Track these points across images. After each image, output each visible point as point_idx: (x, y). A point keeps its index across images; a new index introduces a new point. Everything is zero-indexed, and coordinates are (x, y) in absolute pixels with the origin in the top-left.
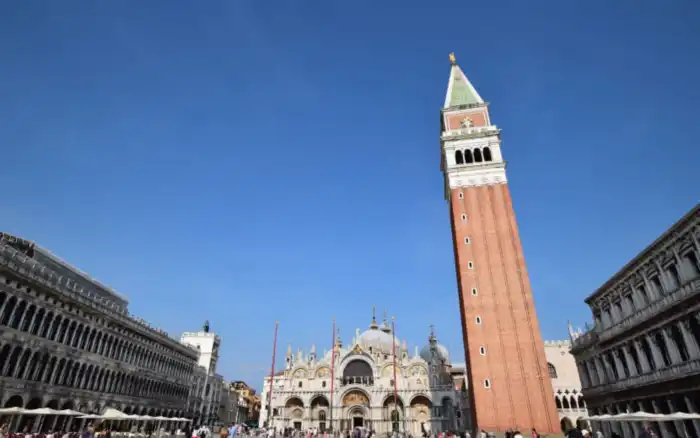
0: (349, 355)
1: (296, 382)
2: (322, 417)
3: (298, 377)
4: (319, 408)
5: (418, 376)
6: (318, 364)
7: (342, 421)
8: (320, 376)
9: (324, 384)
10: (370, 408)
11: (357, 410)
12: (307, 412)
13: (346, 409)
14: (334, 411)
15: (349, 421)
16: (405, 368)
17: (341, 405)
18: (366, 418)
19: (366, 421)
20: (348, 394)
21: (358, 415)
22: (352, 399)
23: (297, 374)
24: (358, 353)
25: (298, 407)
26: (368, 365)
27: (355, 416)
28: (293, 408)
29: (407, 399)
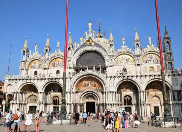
0: (81, 47)
1: (31, 71)
2: (56, 102)
3: (34, 67)
4: (53, 94)
5: (151, 64)
6: (52, 55)
7: (75, 105)
8: (54, 66)
9: (58, 72)
10: (103, 93)
11: (90, 95)
12: (41, 97)
13: (79, 94)
14: (67, 96)
15: (82, 105)
16: (138, 56)
17: (74, 90)
18: (98, 102)
19: (99, 105)
20: (81, 80)
21: (91, 100)
22: (85, 85)
23: (32, 64)
24: (91, 45)
25: (33, 93)
26: (100, 54)
27: (88, 101)
28: (29, 94)
29: (142, 84)
